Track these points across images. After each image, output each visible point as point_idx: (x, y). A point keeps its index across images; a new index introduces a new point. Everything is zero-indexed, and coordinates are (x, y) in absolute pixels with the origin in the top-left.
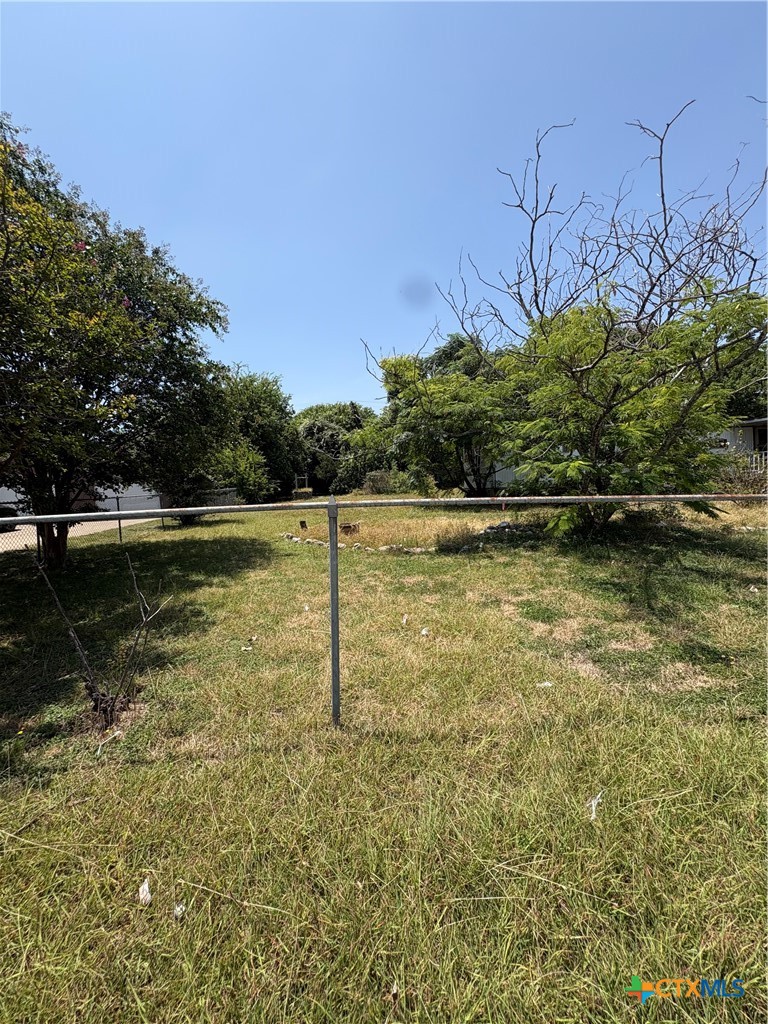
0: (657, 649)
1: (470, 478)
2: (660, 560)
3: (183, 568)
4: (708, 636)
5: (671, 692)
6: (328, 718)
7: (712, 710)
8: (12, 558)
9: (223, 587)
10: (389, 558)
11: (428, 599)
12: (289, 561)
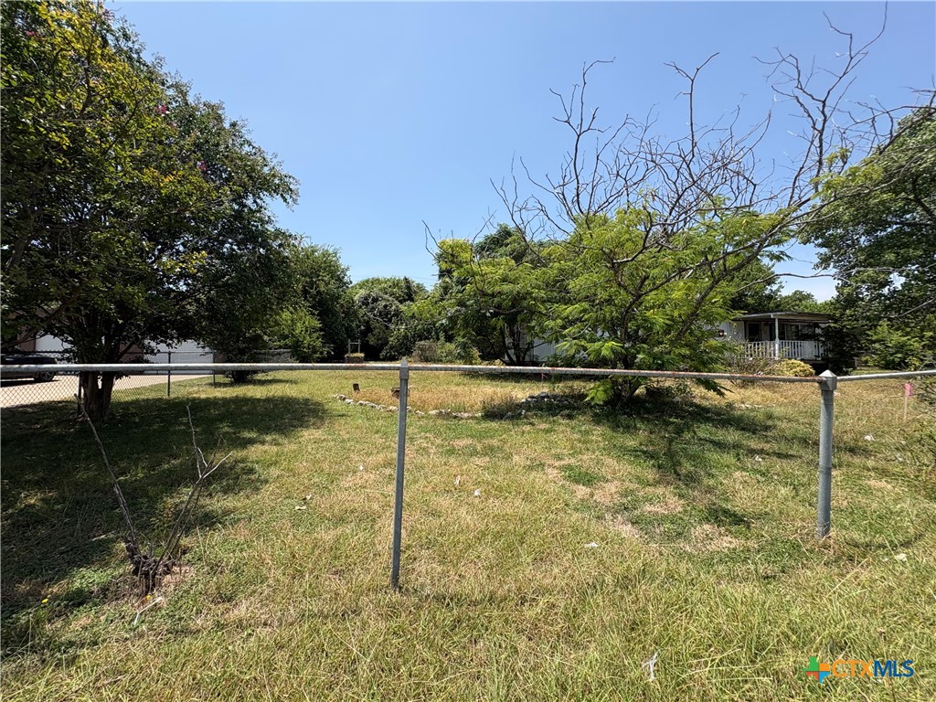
0: (686, 511)
1: (511, 352)
2: (679, 431)
3: (233, 424)
4: (727, 500)
5: (703, 552)
6: (387, 581)
7: (740, 569)
8: (48, 409)
9: (275, 445)
10: (439, 422)
11: (478, 461)
12: (342, 421)
